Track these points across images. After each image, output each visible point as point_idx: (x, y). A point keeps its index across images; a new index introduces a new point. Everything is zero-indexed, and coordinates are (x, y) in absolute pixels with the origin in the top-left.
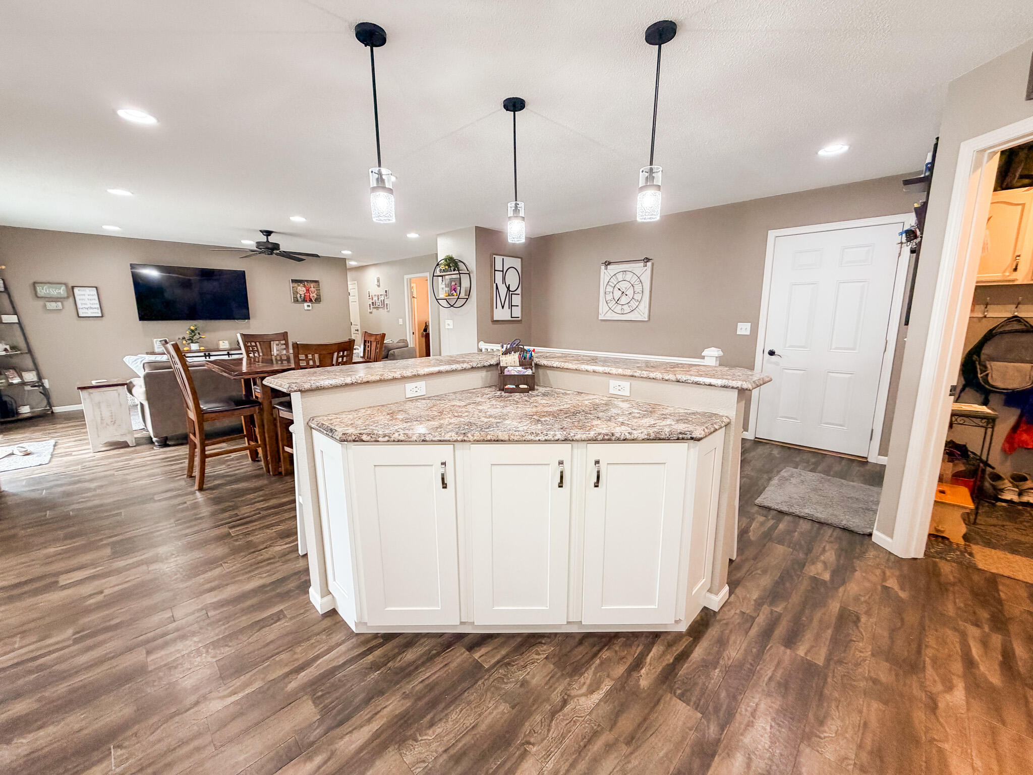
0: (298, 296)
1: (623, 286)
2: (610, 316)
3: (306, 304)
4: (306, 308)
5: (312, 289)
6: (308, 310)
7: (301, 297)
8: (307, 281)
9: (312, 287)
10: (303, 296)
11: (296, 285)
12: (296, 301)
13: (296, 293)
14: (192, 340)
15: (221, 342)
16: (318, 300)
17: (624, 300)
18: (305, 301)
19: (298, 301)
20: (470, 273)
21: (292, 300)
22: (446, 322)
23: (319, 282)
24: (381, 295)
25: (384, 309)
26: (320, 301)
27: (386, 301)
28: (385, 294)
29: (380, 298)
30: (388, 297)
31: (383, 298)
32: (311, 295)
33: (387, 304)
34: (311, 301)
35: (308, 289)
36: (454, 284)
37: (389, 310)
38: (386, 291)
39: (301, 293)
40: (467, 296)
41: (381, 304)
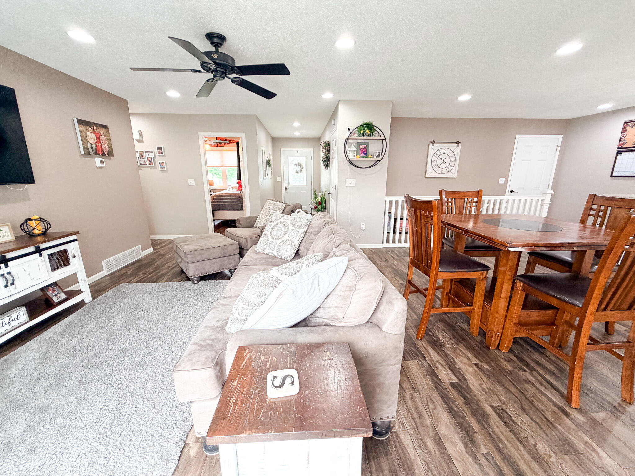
0: (89, 146)
1: (443, 157)
2: (433, 175)
3: (98, 160)
4: (98, 164)
5: (103, 138)
6: (101, 168)
7: (92, 148)
8: (96, 124)
9: (102, 134)
10: (94, 146)
11: (83, 128)
12: (87, 153)
13: (85, 141)
16: (110, 153)
17: (443, 166)
18: (97, 154)
19: (89, 154)
20: (385, 139)
21: (83, 153)
22: (348, 181)
23: (108, 128)
24: (147, 152)
25: (156, 168)
26: (113, 156)
27: (159, 160)
28: (157, 151)
29: (146, 156)
30: (163, 154)
31: (151, 155)
32: (103, 147)
33: (163, 163)
34: (104, 154)
35: (98, 137)
36: (363, 147)
37: (165, 170)
38: (160, 148)
39: (92, 142)
40: (379, 158)
41: (149, 162)
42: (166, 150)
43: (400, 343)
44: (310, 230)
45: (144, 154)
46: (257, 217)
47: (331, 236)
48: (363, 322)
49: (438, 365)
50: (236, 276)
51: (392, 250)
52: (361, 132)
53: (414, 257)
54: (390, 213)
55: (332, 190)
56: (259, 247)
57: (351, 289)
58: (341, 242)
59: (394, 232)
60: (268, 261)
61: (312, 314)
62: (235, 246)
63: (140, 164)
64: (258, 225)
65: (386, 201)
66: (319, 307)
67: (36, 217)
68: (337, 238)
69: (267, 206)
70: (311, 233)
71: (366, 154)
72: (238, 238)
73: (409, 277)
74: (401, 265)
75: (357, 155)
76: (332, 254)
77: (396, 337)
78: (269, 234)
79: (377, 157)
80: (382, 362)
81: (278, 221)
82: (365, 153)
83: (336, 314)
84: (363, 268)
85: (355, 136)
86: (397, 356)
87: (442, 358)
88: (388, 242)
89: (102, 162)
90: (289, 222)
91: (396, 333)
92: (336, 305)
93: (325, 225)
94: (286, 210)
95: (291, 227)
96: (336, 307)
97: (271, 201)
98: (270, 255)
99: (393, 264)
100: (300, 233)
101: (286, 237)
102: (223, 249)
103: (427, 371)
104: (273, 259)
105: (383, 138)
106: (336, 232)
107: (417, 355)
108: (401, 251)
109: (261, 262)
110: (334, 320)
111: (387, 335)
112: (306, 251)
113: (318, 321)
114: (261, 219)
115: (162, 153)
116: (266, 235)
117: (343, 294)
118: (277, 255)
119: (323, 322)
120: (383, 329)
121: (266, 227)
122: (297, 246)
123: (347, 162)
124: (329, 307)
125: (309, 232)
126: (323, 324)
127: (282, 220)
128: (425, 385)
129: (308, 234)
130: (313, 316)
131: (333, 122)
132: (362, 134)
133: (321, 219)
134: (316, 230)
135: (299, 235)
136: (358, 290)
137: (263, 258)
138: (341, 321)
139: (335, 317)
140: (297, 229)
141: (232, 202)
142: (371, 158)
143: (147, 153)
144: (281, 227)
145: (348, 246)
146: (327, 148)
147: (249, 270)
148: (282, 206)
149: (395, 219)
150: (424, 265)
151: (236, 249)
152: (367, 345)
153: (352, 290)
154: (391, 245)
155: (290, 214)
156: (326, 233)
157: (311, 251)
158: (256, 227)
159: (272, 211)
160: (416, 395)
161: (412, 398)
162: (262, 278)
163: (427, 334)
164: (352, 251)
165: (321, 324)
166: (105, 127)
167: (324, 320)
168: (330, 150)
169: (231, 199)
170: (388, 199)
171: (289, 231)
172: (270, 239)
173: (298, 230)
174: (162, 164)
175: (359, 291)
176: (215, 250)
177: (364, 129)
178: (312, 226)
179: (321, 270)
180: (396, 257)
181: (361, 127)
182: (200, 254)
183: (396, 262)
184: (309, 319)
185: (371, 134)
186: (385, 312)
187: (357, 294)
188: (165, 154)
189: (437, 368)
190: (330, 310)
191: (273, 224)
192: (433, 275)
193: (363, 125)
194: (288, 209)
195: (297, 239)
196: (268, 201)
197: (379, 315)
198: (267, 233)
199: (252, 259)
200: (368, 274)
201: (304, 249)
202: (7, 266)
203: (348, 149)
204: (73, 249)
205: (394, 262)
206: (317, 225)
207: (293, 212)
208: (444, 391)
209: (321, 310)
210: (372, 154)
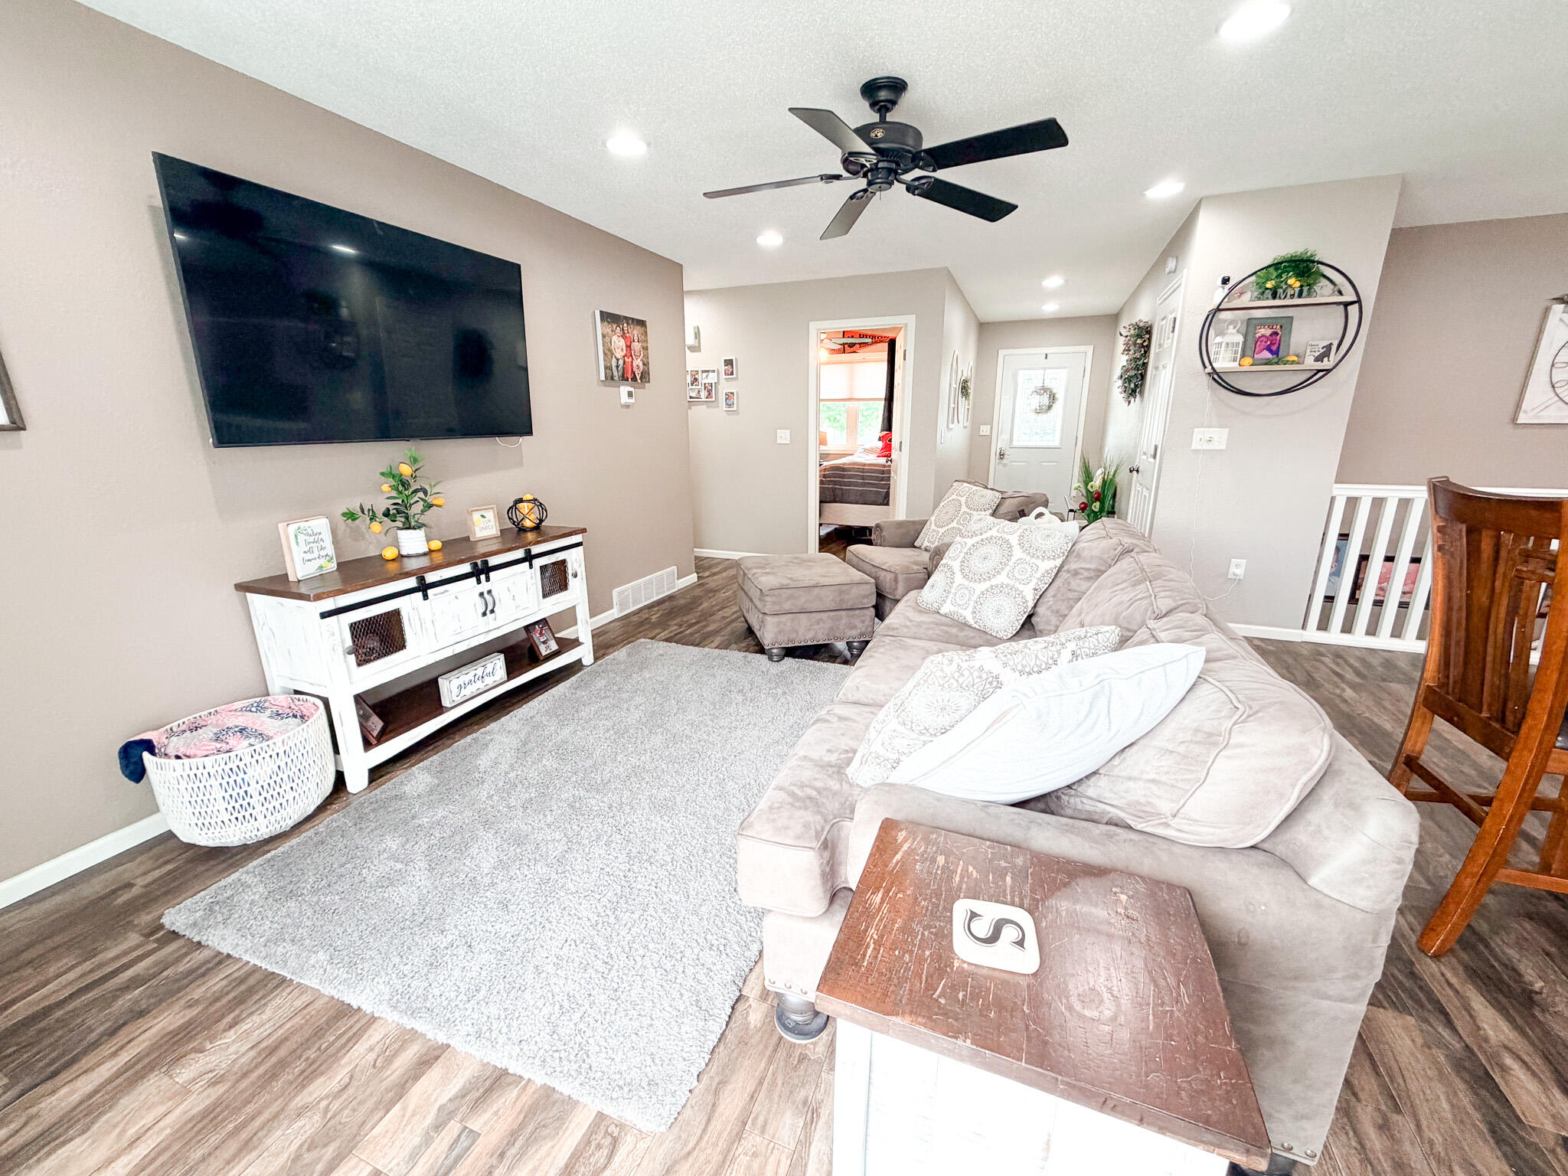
0: (614, 362)
2: (1551, 413)
3: (624, 390)
4: (625, 399)
5: (636, 346)
6: (627, 406)
7: (617, 367)
8: (627, 320)
9: (636, 338)
10: (621, 362)
13: (609, 353)
14: (400, 515)
15: (476, 516)
16: (645, 376)
18: (624, 378)
19: (612, 378)
20: (1359, 301)
21: (603, 378)
22: (1198, 433)
23: (646, 327)
24: (706, 371)
25: (718, 406)
26: (649, 382)
27: (725, 387)
28: (723, 368)
29: (704, 379)
30: (734, 376)
31: (712, 378)
32: (634, 365)
33: (732, 393)
34: (634, 379)
35: (628, 344)
36: (1268, 332)
37: (735, 409)
38: (729, 362)
39: (618, 356)
40: (1326, 364)
41: (707, 394)
42: (740, 368)
43: (1374, 941)
44: (1073, 566)
45: (699, 377)
46: (924, 523)
47: (1142, 586)
48: (1242, 841)
49: (1509, 1061)
50: (871, 657)
51: (1339, 654)
52: (1269, 285)
53: (1443, 685)
54: (1344, 537)
55: (1144, 461)
56: (929, 594)
57: (1213, 741)
58: (1174, 605)
59: (1353, 599)
60: (947, 632)
61: (1069, 787)
62: (867, 587)
63: (691, 397)
64: (926, 544)
65: (1333, 499)
66: (1095, 773)
67: (530, 497)
68: (1163, 594)
69: (954, 497)
70: (1076, 573)
71: (1276, 353)
72: (874, 570)
73: (1408, 746)
74: (1370, 703)
75: (1243, 356)
76: (1142, 633)
77: (1359, 916)
78: (956, 565)
79: (1319, 359)
80: (1296, 978)
81: (984, 536)
82: (1274, 348)
83: (1151, 800)
84: (1255, 686)
85: (1245, 300)
86: (1355, 977)
87: (1532, 1044)
88: (1324, 625)
89: (630, 394)
90: (1014, 540)
91: (1362, 904)
92: (1152, 776)
93: (1122, 554)
94: (1002, 510)
95: (1018, 552)
96: (1153, 781)
97: (965, 484)
98: (954, 620)
99: (1340, 696)
100: (1041, 571)
101: (1001, 579)
102: (841, 592)
103: (1458, 1066)
104: (962, 630)
105: (1350, 297)
106: (1159, 576)
107: (1418, 1002)
108: (1375, 661)
109: (930, 632)
110: (1141, 814)
111: (1326, 901)
112: (1054, 620)
113: (1088, 808)
114: (933, 527)
115: (732, 374)
116: (950, 568)
117: (1182, 749)
118: (971, 622)
119: (1103, 813)
120: (1313, 881)
121: (951, 549)
122: (1031, 604)
123: (1206, 380)
124: (1130, 778)
125: (1068, 571)
126: (1105, 820)
127: (994, 533)
128: (1445, 1105)
129: (1064, 575)
130: (1073, 792)
131: (1171, 264)
132: (1269, 293)
133: (1108, 536)
134: (1093, 566)
135: (1038, 575)
136: (1240, 746)
137: (937, 624)
138: (1167, 825)
139: (1148, 809)
140: (1033, 560)
141: (864, 484)
142: (1293, 362)
143: (705, 375)
144: (993, 550)
145: (1199, 619)
146: (1139, 341)
147: (901, 648)
148: (992, 497)
149: (1364, 558)
150: (1485, 715)
151: (868, 596)
152: (1248, 911)
153: (1215, 744)
154: (1334, 636)
155: (1014, 519)
156: (1125, 577)
157: (1072, 620)
158: (920, 548)
159: (964, 508)
160: (1404, 1124)
161: (1384, 1127)
162: (954, 667)
163: (1464, 943)
164: (1212, 635)
165: (1096, 817)
166: (642, 323)
167: (1108, 808)
168: (1148, 347)
169: (863, 478)
170: (1343, 492)
171: (1011, 563)
172: (959, 579)
173: (1038, 562)
174: (729, 396)
175: (1239, 751)
176: (824, 592)
177: (1279, 276)
178: (1078, 555)
179: (1118, 673)
180: (1350, 675)
181: (1271, 270)
182: (791, 597)
183: (1349, 693)
184: (1058, 798)
185: (1305, 289)
186: (1326, 832)
187: (1228, 757)
188: (737, 374)
189: (1504, 1069)
190: (1131, 784)
191: (970, 542)
192: (1525, 756)
193: (1276, 265)
194: (1009, 505)
195: (1032, 585)
196: (956, 484)
197: (1300, 834)
198: (950, 563)
199: (908, 623)
200: (1277, 707)
201: (1049, 613)
202: (488, 579)
203: (1214, 340)
204: (575, 559)
205: (1344, 690)
206: (1095, 553)
207: (1023, 514)
208: (1528, 1153)
209: (1101, 782)
210: (1300, 351)
